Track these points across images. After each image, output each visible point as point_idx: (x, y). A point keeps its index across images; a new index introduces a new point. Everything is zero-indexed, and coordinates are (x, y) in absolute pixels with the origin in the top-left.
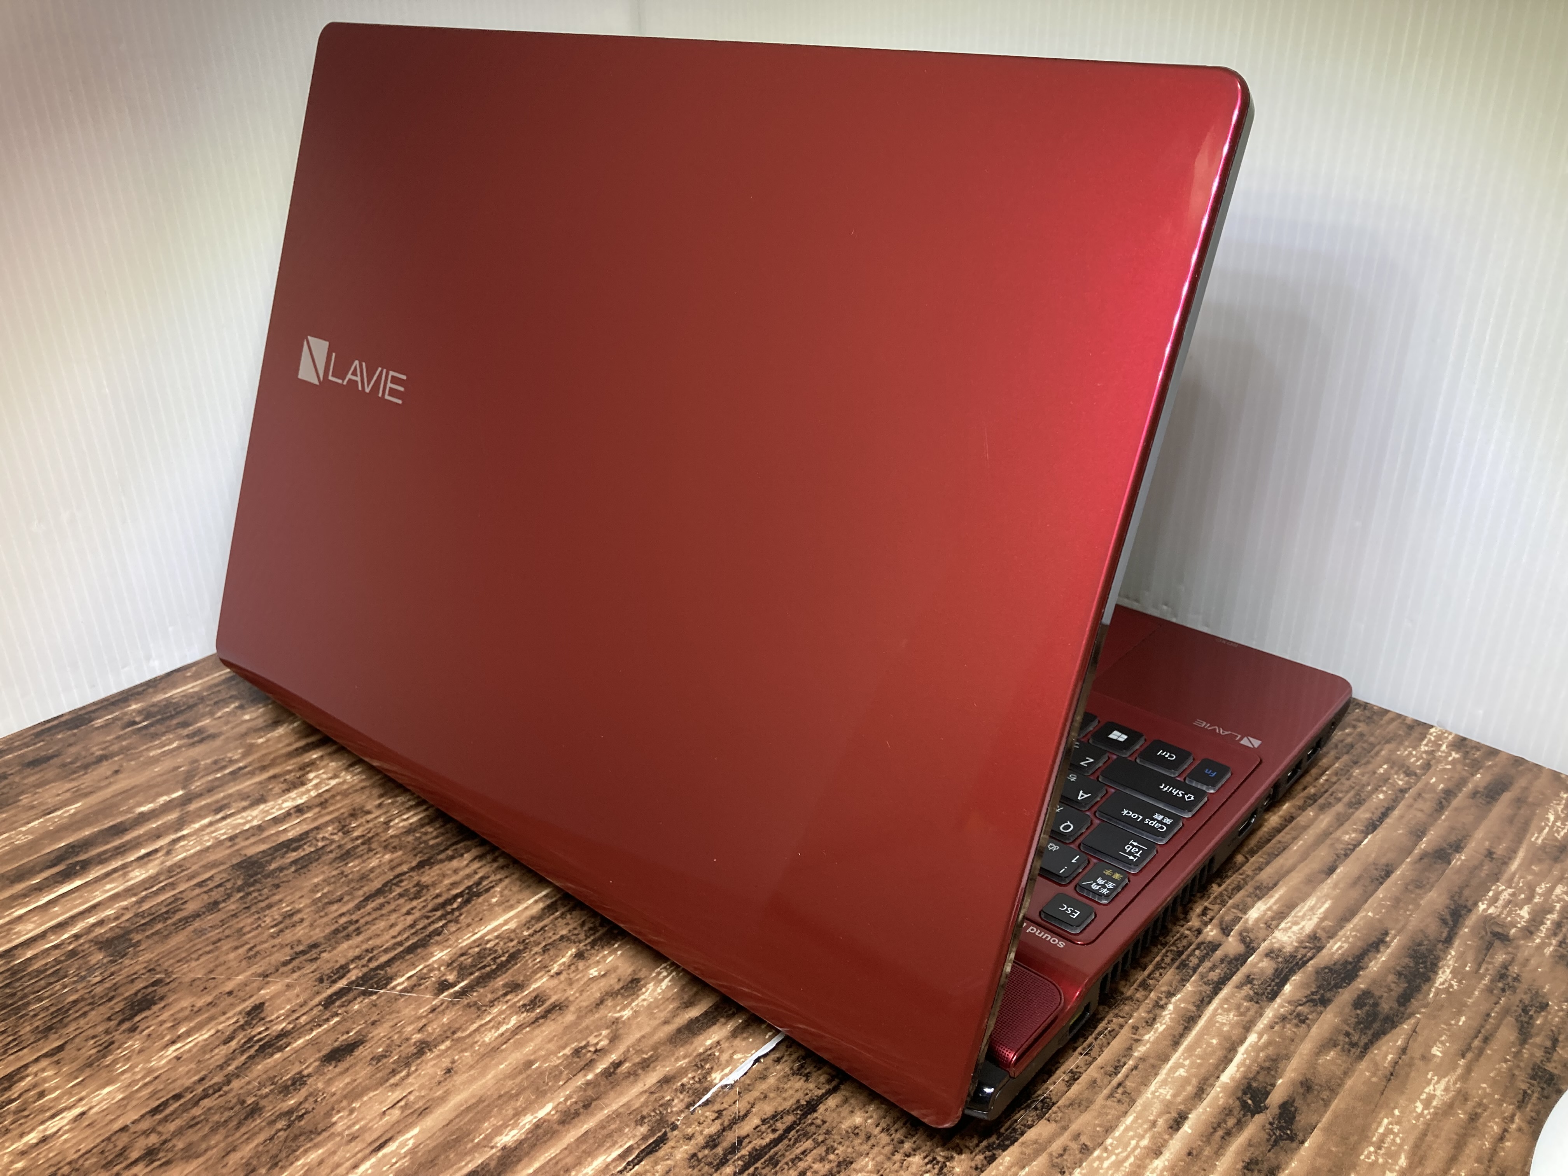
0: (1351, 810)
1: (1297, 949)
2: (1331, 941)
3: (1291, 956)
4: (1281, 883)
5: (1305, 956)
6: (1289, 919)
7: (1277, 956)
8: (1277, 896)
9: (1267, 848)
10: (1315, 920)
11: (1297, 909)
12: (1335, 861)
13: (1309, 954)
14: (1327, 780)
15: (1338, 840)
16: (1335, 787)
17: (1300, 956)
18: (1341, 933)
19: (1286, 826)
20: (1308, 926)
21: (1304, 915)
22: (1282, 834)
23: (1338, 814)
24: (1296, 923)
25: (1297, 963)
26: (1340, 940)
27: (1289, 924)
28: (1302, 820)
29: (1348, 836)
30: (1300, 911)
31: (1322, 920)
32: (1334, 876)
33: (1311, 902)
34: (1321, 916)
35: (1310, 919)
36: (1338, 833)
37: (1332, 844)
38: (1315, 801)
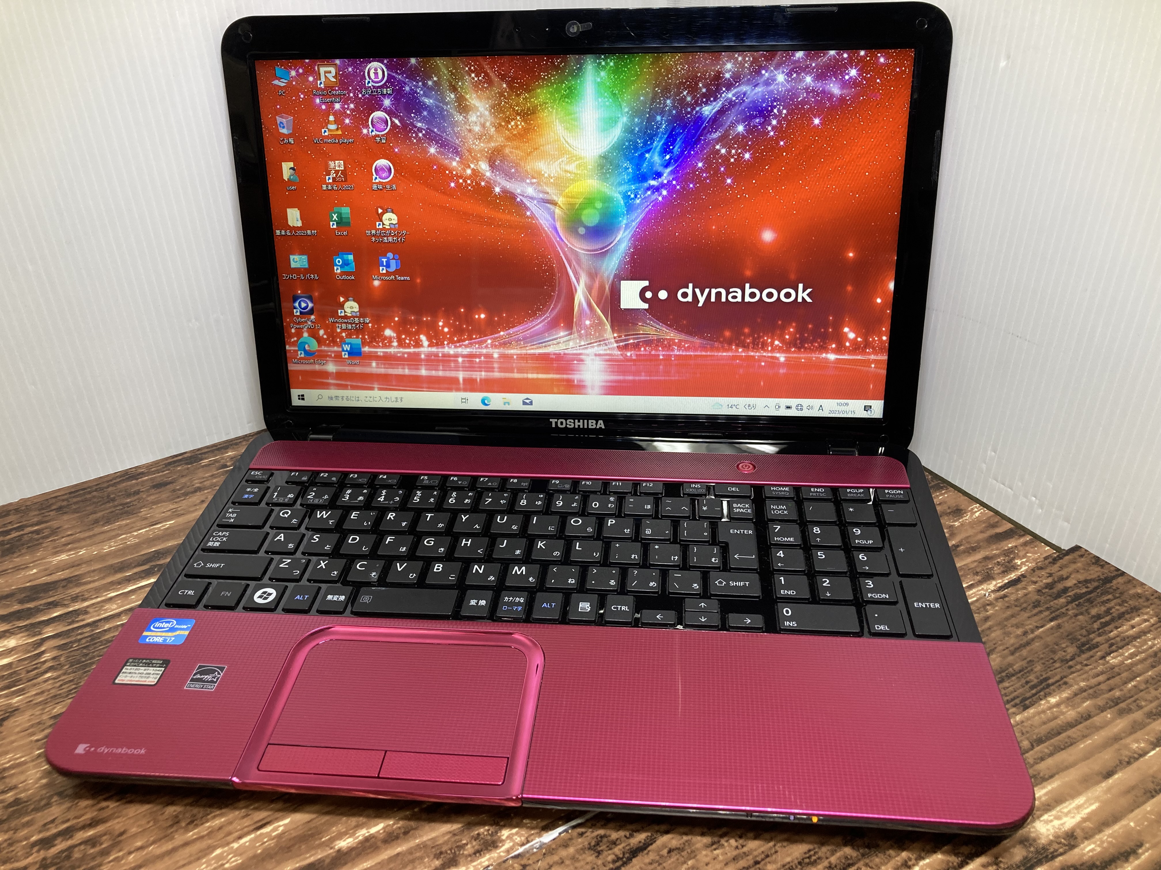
0: (1149, 720)
1: (1051, 843)
2: (1086, 842)
3: (1043, 848)
4: (1057, 776)
5: (1056, 851)
6: (1054, 812)
7: (1031, 845)
8: (1049, 788)
9: (1055, 741)
10: (1078, 818)
11: (1064, 805)
12: (1115, 767)
13: (1061, 850)
14: (1135, 686)
15: (1126, 747)
16: (1141, 694)
17: (1052, 850)
18: (1097, 837)
19: (1081, 723)
20: (1069, 823)
21: (1069, 812)
22: (1074, 730)
23: (1135, 722)
24: (1058, 818)
25: (1047, 856)
26: (1094, 843)
27: (1052, 818)
28: (1097, 720)
29: (1136, 745)
30: (1066, 807)
31: (1084, 820)
32: (1110, 781)
33: (1080, 800)
34: (1085, 816)
35: (1073, 817)
36: (1128, 740)
37: (1119, 750)
38: (1117, 704)
